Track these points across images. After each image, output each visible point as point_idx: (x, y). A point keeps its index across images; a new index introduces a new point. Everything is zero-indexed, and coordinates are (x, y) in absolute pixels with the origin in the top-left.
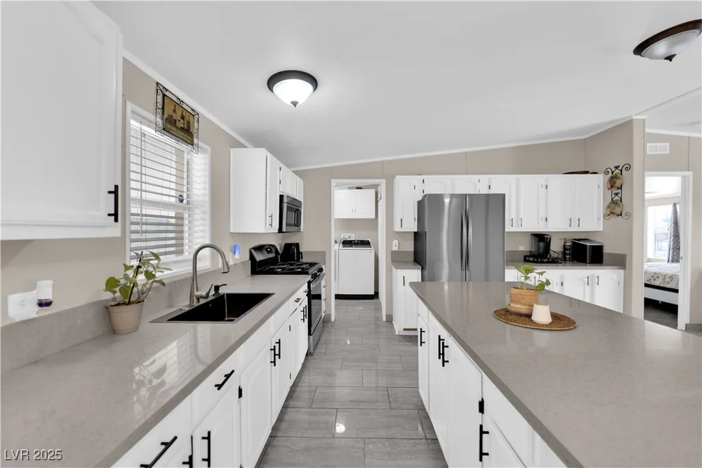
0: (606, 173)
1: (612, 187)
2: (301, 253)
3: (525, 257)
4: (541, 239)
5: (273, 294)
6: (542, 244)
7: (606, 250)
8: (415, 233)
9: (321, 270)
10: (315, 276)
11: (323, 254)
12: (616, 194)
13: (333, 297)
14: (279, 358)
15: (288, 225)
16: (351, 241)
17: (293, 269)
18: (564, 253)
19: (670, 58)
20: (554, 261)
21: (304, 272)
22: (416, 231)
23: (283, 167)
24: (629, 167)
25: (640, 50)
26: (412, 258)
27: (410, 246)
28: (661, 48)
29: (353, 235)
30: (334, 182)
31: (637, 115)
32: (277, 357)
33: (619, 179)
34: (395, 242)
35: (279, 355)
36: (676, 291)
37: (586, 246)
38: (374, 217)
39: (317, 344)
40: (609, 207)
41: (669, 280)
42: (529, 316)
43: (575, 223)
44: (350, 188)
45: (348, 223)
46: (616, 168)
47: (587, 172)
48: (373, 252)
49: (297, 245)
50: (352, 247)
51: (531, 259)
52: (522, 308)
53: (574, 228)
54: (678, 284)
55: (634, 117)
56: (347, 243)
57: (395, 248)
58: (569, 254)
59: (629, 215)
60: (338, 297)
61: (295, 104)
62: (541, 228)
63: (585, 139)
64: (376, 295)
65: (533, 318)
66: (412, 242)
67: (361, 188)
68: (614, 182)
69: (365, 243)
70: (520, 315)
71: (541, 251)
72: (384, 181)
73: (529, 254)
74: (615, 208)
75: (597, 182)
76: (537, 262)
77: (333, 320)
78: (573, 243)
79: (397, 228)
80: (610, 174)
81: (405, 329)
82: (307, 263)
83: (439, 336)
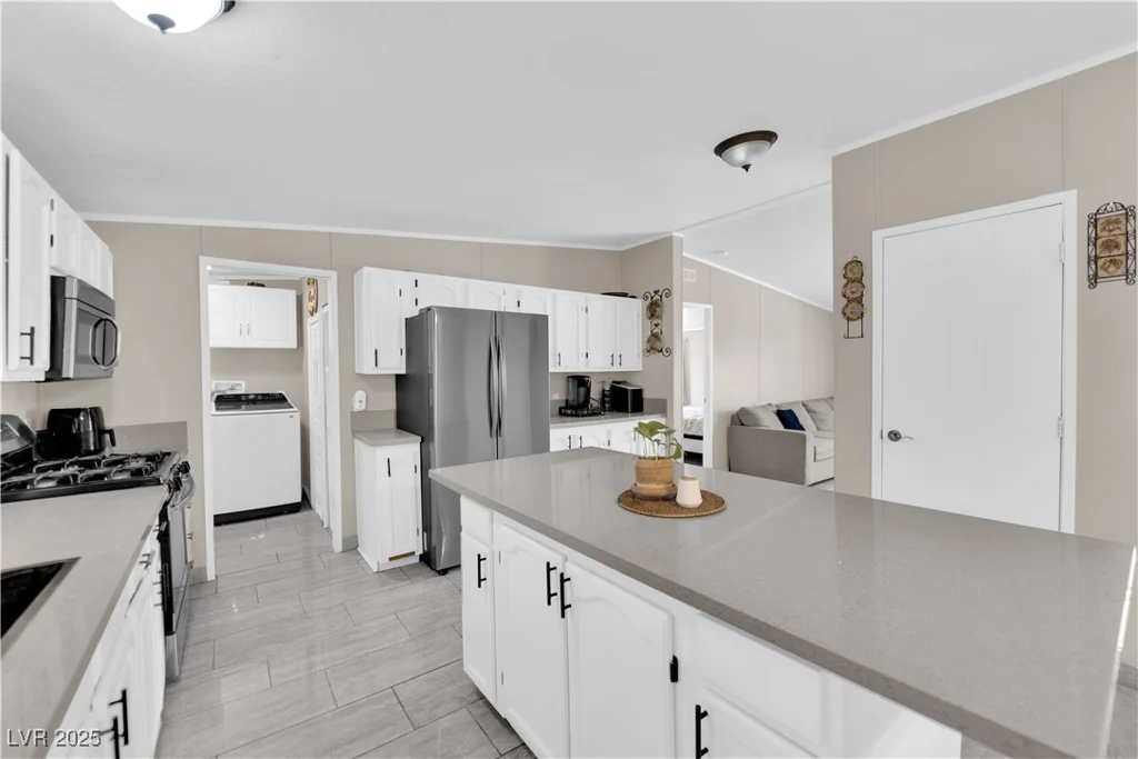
0: (645, 298)
1: (652, 316)
2: (111, 432)
3: (561, 408)
4: (580, 381)
5: (74, 561)
6: (582, 390)
7: (646, 395)
8: (399, 377)
9: (185, 468)
10: (176, 486)
11: (180, 429)
12: (656, 325)
13: (210, 521)
14: (126, 742)
15: (79, 359)
16: (240, 396)
17: (100, 477)
18: (603, 401)
19: (746, 167)
20: (595, 413)
21: (139, 480)
22: (403, 371)
23: (59, 201)
24: (669, 295)
25: (721, 149)
26: (392, 422)
27: (388, 401)
28: (740, 152)
29: (243, 383)
30: (207, 265)
31: (676, 231)
32: (121, 740)
33: (659, 306)
34: (360, 396)
35: (126, 734)
36: (701, 438)
37: (627, 390)
38: (294, 345)
39: (184, 648)
40: (649, 341)
41: (689, 426)
42: (670, 499)
43: (617, 360)
44: (233, 282)
45: (229, 358)
46: (656, 292)
47: (625, 295)
48: (297, 416)
49: (95, 413)
50: (239, 408)
51: (569, 412)
52: (657, 488)
53: (616, 368)
54: (701, 429)
55: (674, 234)
56: (226, 401)
57: (359, 406)
58: (609, 402)
59: (669, 351)
60: (221, 520)
61: (163, 23)
62: (578, 367)
63: (621, 252)
64: (305, 503)
65: (679, 500)
66: (392, 394)
67: (263, 286)
68: (654, 309)
69: (277, 400)
70: (655, 499)
71: (582, 399)
72: (334, 274)
73: (564, 405)
74: (655, 344)
75: (636, 307)
76: (577, 415)
77: (211, 576)
78: (612, 387)
79: (367, 367)
80: (649, 300)
81: (391, 559)
82: (137, 457)
83: (548, 564)
